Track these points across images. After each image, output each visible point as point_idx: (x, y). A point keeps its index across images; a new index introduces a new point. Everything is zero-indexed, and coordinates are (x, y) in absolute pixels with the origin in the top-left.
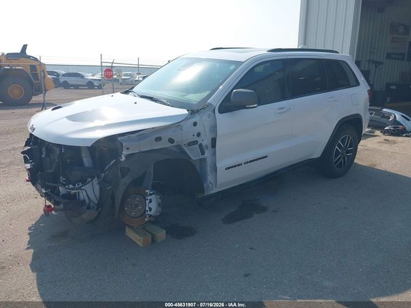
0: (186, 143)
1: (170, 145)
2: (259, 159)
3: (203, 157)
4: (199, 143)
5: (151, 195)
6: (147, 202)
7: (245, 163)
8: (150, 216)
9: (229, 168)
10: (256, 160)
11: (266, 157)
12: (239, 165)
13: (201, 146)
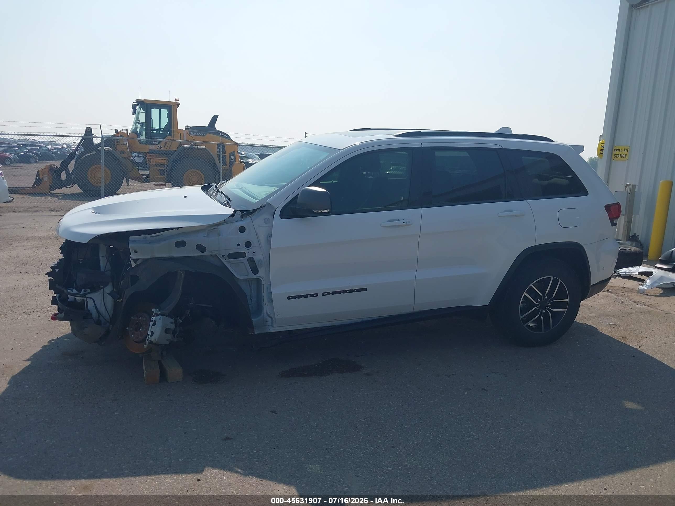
0: (226, 253)
1: (199, 254)
2: (351, 291)
3: (255, 276)
4: (248, 256)
5: (157, 315)
6: (152, 323)
7: (323, 294)
8: (151, 342)
9: (294, 297)
10: (345, 292)
11: (365, 290)
12: (312, 296)
13: (251, 260)
